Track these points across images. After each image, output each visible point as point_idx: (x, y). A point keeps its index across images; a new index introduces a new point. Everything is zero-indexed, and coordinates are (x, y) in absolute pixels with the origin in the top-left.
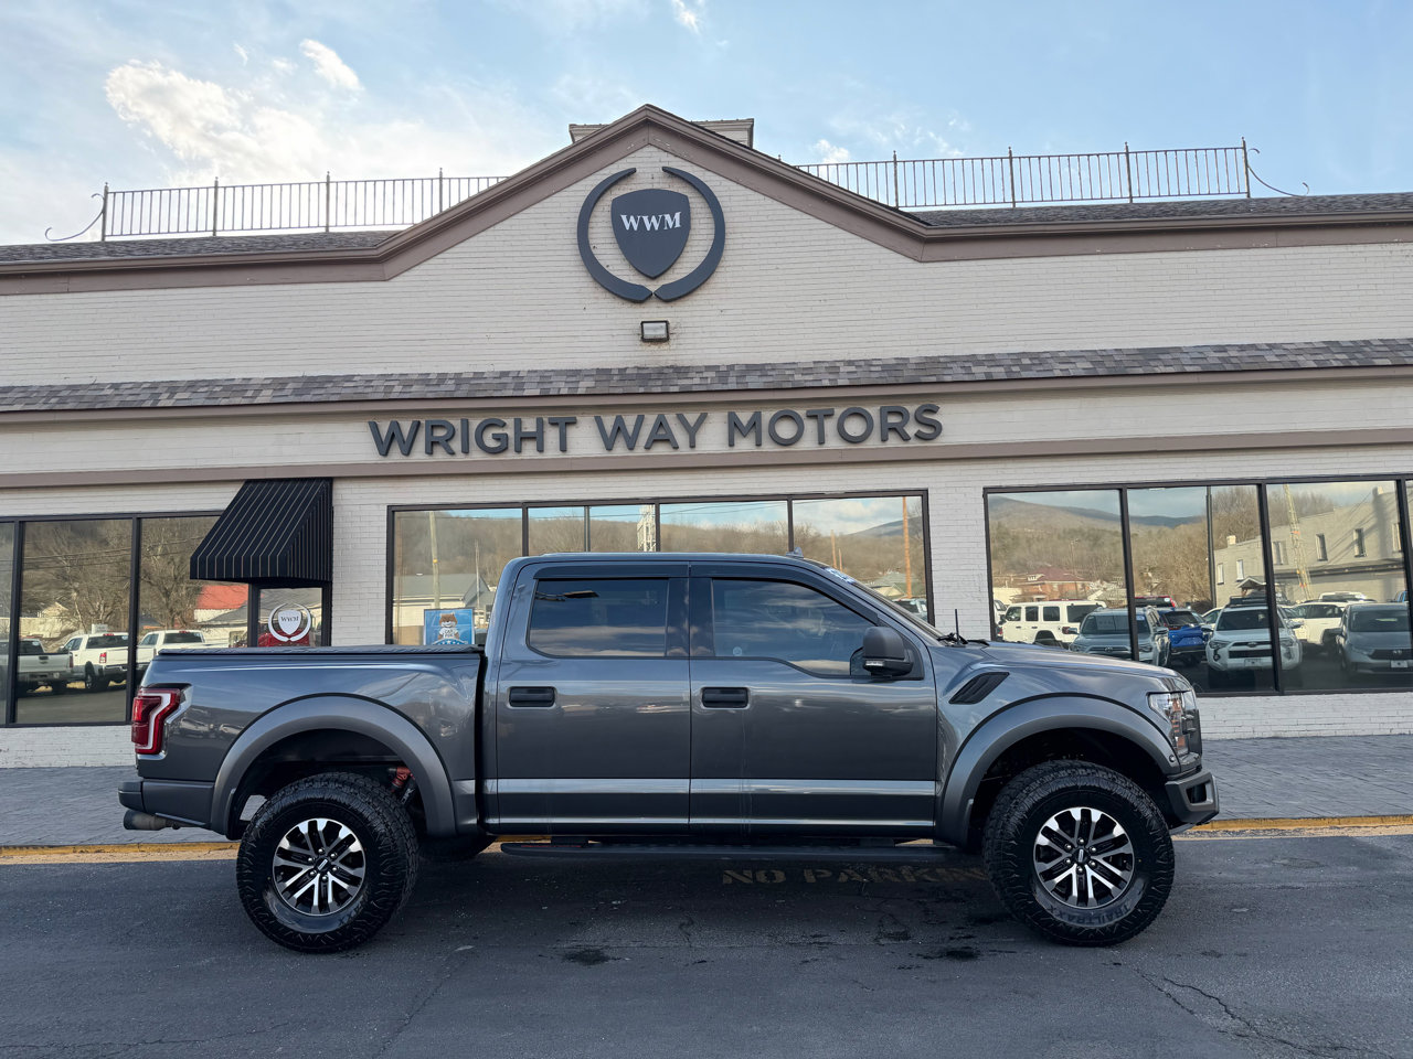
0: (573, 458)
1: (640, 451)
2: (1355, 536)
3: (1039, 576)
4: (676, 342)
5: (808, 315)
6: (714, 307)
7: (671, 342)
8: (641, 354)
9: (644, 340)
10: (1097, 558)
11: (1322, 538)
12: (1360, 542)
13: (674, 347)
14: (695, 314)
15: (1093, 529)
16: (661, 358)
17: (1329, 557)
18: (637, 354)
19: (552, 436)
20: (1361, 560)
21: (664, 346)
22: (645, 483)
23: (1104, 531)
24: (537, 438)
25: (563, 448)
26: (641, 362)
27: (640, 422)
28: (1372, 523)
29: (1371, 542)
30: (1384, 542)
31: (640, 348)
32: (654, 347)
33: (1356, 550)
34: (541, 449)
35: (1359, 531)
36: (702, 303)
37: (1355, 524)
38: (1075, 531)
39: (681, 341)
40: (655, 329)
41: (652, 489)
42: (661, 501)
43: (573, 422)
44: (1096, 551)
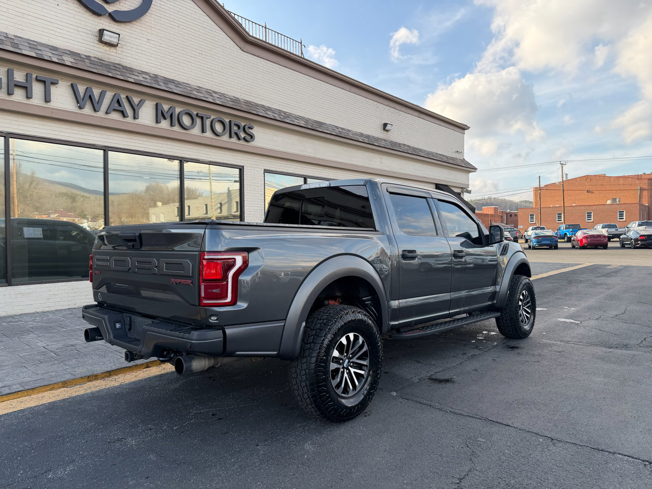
0: (53, 109)
1: (101, 114)
2: (219, 205)
3: (57, 215)
4: (120, 49)
5: (193, 58)
6: (144, 36)
7: (118, 48)
8: (97, 49)
9: (101, 41)
10: (74, 208)
11: (206, 205)
12: (221, 208)
13: (120, 52)
14: (133, 35)
15: (73, 194)
16: (111, 57)
17: (208, 213)
18: (95, 49)
19: (37, 89)
20: (220, 215)
21: (113, 49)
22: (99, 136)
23: (78, 195)
24: (26, 89)
25: (47, 99)
26: (99, 55)
27: (102, 95)
28: (226, 200)
29: (225, 208)
30: (230, 208)
31: (97, 46)
32: (106, 48)
33: (219, 211)
34: (29, 97)
35: (221, 204)
36: (136, 30)
37: (219, 201)
38: (64, 194)
39: (124, 50)
40: (110, 37)
41: (103, 140)
42: (110, 149)
43: (54, 83)
44: (74, 204)
